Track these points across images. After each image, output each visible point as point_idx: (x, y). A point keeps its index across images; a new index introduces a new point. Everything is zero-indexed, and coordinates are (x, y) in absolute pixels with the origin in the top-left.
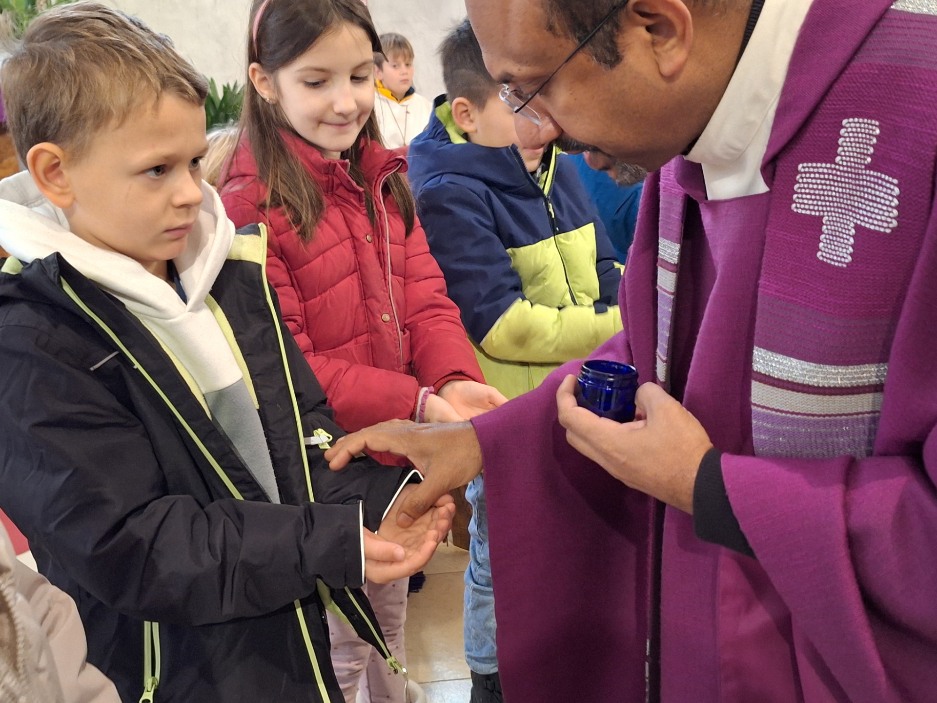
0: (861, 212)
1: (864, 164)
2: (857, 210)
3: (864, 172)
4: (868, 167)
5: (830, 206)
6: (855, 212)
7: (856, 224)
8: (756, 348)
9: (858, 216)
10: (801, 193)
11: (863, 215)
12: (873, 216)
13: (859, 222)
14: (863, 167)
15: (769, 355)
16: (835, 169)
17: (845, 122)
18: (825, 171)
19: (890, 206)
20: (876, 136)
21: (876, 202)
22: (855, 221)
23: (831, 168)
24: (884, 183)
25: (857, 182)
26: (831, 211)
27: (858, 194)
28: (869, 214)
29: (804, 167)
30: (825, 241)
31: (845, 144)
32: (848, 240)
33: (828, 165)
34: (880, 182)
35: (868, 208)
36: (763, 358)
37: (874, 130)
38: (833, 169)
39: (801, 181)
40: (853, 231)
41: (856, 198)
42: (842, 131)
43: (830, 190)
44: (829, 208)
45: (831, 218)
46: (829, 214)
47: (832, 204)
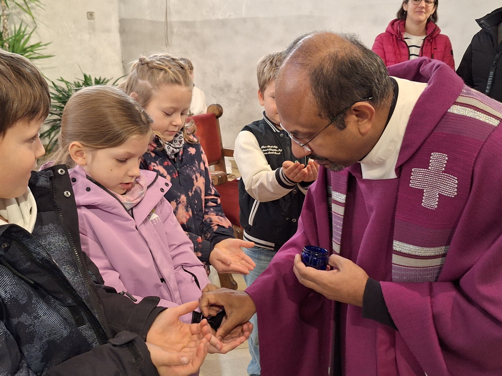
0: (441, 189)
1: (442, 170)
2: (439, 188)
3: (442, 173)
4: (443, 172)
6: (438, 189)
7: (439, 193)
8: (394, 240)
9: (440, 190)
10: (414, 180)
11: (442, 190)
12: (447, 191)
13: (440, 193)
14: (441, 171)
15: (400, 244)
16: (428, 171)
17: (432, 154)
18: (424, 172)
19: (454, 187)
20: (446, 160)
21: (448, 185)
22: (439, 192)
24: (451, 179)
25: (439, 177)
27: (440, 182)
28: (445, 190)
29: (414, 170)
30: (425, 199)
31: (433, 162)
32: (436, 199)
33: (426, 170)
34: (449, 178)
35: (444, 188)
36: (398, 245)
37: (446, 158)
39: (413, 175)
40: (438, 196)
41: (438, 183)
42: (431, 157)
43: (427, 179)
44: (426, 187)
45: (427, 190)
46: (427, 189)
47: (427, 185)
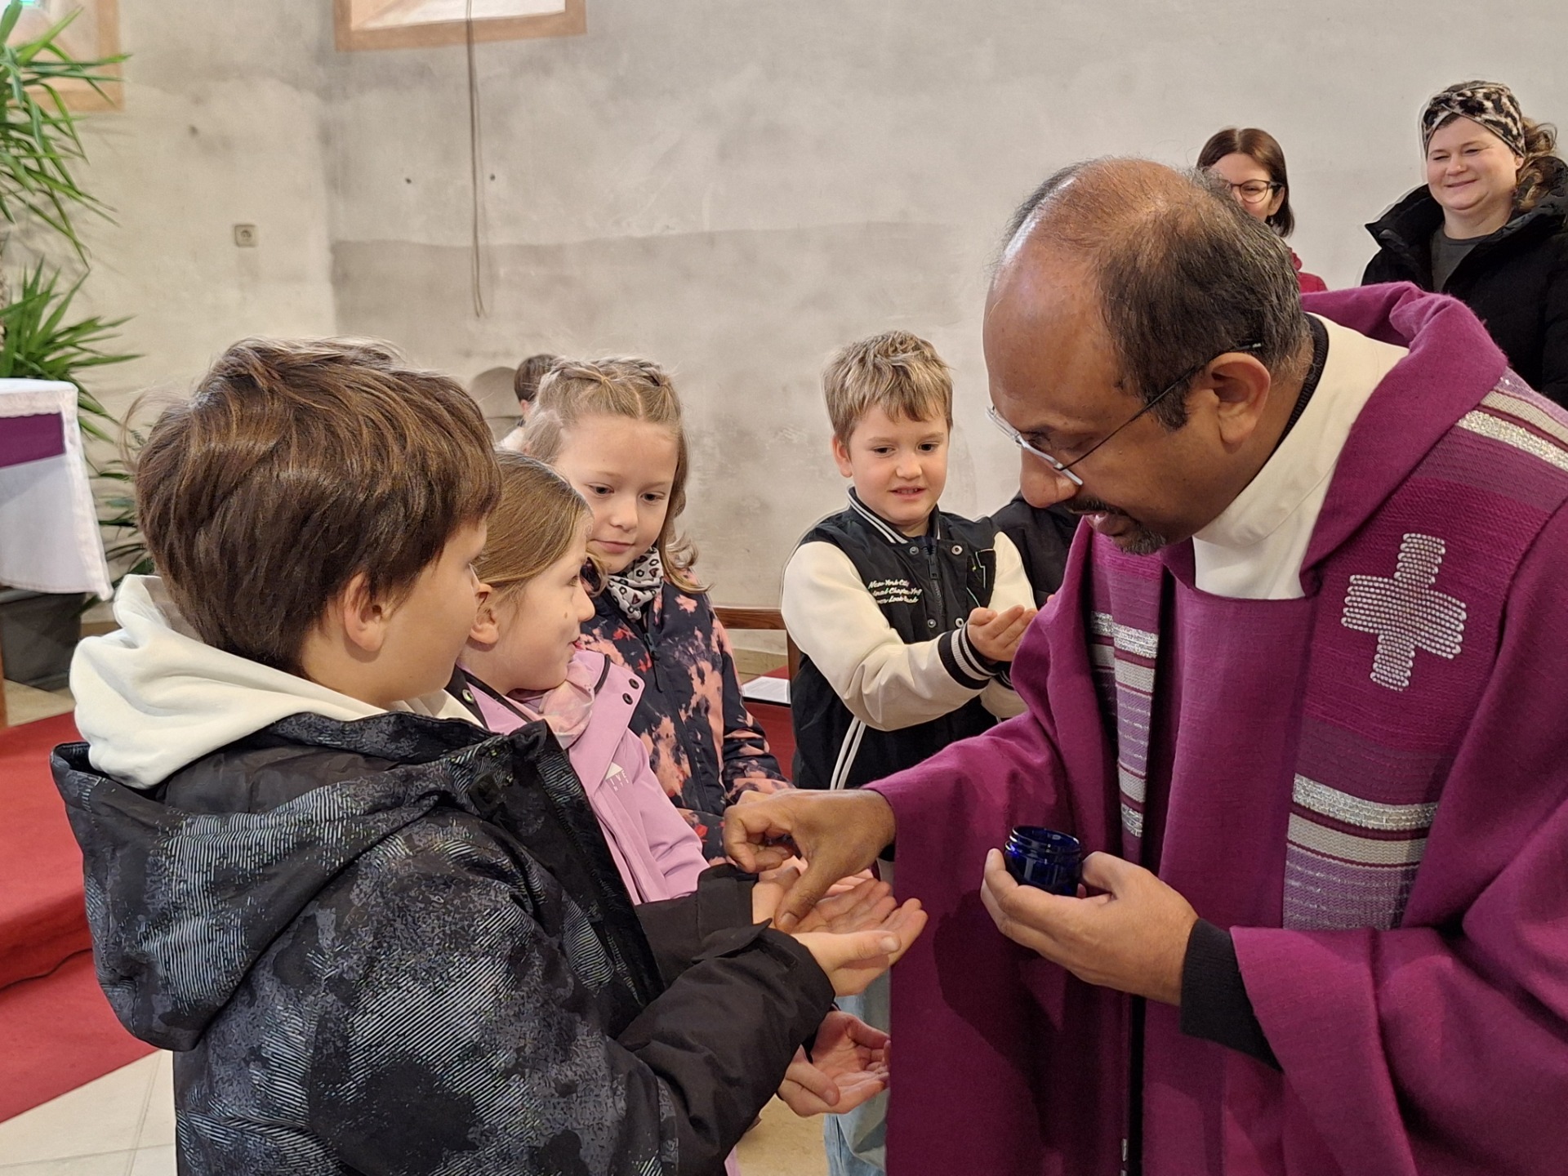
0: (1423, 633)
1: (1428, 585)
2: (1418, 632)
3: (1427, 592)
4: (1431, 587)
5: (1386, 624)
6: (1415, 633)
7: (1416, 646)
8: (1296, 775)
9: (1419, 638)
10: (1353, 607)
11: (1424, 637)
12: (1437, 639)
13: (1420, 645)
15: (1311, 785)
16: (1393, 585)
17: (1406, 536)
18: (1382, 585)
19: (1455, 631)
20: (1440, 554)
22: (1417, 643)
23: (1388, 583)
24: (1450, 606)
25: (1420, 602)
26: (1387, 630)
27: (1421, 614)
28: (1432, 637)
29: (1356, 579)
30: (1380, 661)
31: (1405, 560)
32: (1406, 662)
33: (1386, 580)
34: (1446, 604)
35: (1431, 630)
36: (1304, 788)
37: (1439, 548)
38: (1390, 585)
39: (1352, 593)
40: (1413, 654)
41: (1417, 619)
42: (1403, 546)
43: (1387, 607)
44: (1385, 627)
45: (1387, 638)
46: (1386, 632)
47: (1389, 622)
